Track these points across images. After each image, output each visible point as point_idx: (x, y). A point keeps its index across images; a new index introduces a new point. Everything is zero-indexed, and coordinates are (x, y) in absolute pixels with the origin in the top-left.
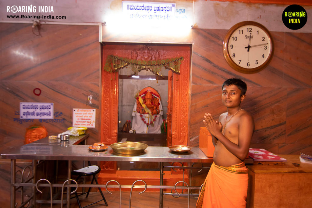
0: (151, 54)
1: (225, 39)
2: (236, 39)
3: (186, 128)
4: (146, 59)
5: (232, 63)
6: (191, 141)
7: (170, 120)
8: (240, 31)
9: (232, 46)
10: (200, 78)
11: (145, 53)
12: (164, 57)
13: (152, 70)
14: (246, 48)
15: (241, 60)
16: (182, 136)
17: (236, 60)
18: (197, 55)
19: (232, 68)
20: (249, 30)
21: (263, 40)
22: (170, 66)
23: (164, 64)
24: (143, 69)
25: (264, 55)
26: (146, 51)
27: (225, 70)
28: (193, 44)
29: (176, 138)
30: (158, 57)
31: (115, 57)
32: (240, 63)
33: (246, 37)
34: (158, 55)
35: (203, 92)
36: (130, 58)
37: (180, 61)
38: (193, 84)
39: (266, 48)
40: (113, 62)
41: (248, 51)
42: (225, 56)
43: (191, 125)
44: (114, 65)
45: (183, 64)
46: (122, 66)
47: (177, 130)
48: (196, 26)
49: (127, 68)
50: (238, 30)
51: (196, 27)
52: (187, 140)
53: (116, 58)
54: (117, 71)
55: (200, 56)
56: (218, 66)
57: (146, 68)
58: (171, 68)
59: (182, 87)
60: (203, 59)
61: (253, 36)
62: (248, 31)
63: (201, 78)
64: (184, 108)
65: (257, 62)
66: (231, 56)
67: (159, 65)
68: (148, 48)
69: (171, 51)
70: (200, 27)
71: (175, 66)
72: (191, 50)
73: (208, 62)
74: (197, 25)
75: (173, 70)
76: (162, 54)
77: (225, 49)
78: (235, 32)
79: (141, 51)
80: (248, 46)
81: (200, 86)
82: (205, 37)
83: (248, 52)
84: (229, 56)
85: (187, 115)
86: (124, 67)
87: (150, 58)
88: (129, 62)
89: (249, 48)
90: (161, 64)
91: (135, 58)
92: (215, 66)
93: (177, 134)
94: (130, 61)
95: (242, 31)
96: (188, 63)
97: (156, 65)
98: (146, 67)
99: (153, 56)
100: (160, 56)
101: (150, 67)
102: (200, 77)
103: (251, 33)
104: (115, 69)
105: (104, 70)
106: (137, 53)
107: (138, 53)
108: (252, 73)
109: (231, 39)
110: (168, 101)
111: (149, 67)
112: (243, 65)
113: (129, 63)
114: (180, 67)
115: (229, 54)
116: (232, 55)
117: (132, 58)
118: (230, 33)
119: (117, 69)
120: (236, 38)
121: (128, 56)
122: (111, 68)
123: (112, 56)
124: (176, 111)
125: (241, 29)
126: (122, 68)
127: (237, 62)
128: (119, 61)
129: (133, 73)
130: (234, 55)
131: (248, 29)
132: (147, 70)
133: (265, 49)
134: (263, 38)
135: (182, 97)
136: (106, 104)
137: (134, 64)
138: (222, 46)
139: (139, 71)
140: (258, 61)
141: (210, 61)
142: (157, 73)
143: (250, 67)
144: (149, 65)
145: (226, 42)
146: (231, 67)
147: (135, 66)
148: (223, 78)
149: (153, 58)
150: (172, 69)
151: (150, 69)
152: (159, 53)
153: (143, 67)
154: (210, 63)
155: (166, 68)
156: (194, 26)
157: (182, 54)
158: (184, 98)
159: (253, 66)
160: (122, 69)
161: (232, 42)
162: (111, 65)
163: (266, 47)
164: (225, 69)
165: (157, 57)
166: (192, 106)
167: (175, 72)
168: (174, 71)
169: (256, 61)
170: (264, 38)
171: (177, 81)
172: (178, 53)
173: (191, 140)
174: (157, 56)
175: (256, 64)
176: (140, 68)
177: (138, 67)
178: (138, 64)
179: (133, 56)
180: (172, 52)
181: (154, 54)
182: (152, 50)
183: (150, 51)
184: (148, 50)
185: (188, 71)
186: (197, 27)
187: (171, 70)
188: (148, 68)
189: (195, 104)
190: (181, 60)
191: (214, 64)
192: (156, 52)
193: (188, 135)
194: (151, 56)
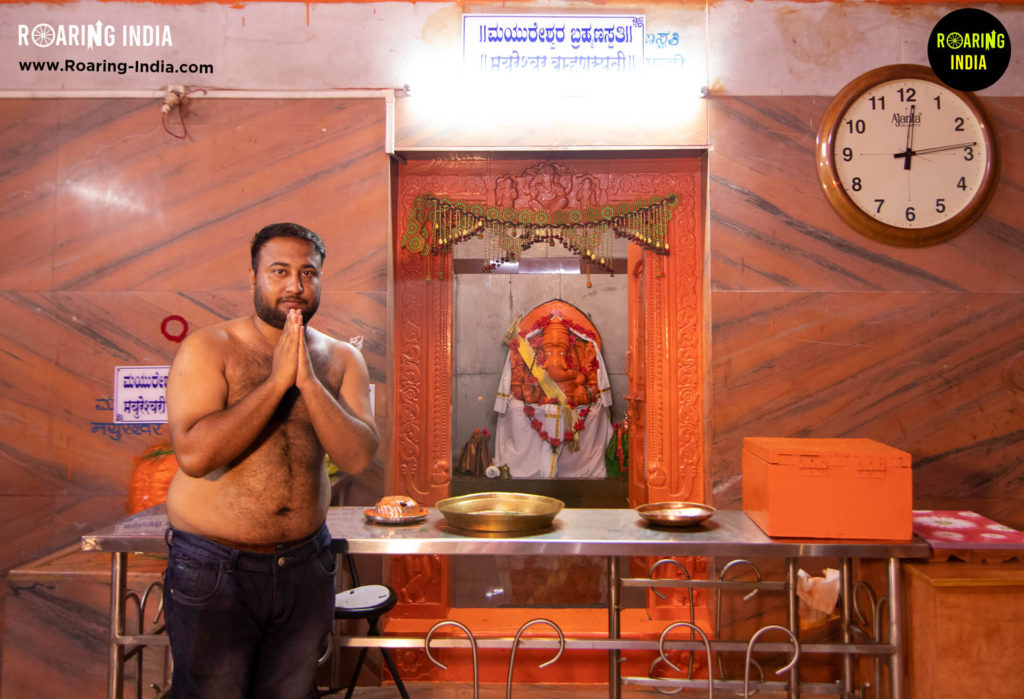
0: (565, 189)
1: (822, 131)
2: (861, 129)
3: (697, 447)
4: (548, 206)
5: (852, 210)
6: (718, 493)
7: (638, 419)
8: (873, 99)
9: (847, 152)
10: (740, 267)
11: (541, 183)
12: (611, 198)
13: (568, 241)
14: (897, 156)
15: (882, 201)
16: (683, 477)
17: (865, 200)
18: (726, 185)
19: (854, 228)
20: (906, 96)
21: (957, 129)
22: (632, 227)
23: (609, 222)
24: (538, 240)
25: (963, 179)
26: (547, 178)
27: (828, 237)
28: (711, 149)
29: (662, 485)
30: (590, 197)
31: (438, 201)
32: (878, 211)
33: (898, 119)
34: (590, 189)
35: (752, 316)
36: (491, 202)
37: (668, 207)
38: (715, 290)
39: (969, 157)
40: (433, 218)
41: (908, 166)
42: (825, 186)
43: (714, 435)
44: (438, 231)
45: (678, 217)
46: (465, 233)
47: (666, 453)
48: (717, 87)
49: (481, 237)
50: (867, 96)
51: (718, 91)
52: (702, 492)
53: (445, 204)
54: (448, 248)
55: (736, 190)
56: (801, 222)
57: (547, 237)
58: (637, 234)
59: (678, 300)
60: (748, 201)
61: (921, 114)
62: (902, 100)
63: (744, 265)
64: (689, 373)
65: (941, 206)
66: (848, 185)
67: (594, 225)
68: (555, 169)
69: (635, 175)
70: (733, 90)
71: (651, 225)
72: (704, 169)
73: (765, 209)
74: (722, 82)
75: (642, 240)
76: (604, 184)
77: (824, 163)
78: (855, 105)
79: (529, 178)
80: (904, 150)
81: (742, 296)
82: (753, 125)
83: (907, 171)
84: (840, 186)
85: (700, 399)
86: (473, 234)
87: (562, 201)
88: (489, 218)
89: (908, 155)
90: (600, 222)
91: (507, 203)
92: (790, 224)
93: (665, 470)
94: (492, 214)
95: (882, 99)
96: (696, 216)
97: (582, 226)
98: (549, 234)
99: (572, 194)
100: (598, 192)
101: (562, 234)
102: (740, 261)
103: (913, 107)
104: (441, 242)
105: (404, 247)
106: (514, 185)
107: (520, 186)
108: (925, 246)
109: (844, 127)
110: (628, 352)
111: (557, 232)
112: (893, 216)
113: (487, 220)
114: (668, 229)
115: (837, 178)
116: (852, 184)
117: (499, 203)
118: (840, 108)
119: (446, 241)
120: (860, 125)
121: (484, 198)
122: (427, 241)
123: (429, 198)
124: (660, 385)
125: (877, 92)
126: (465, 237)
127: (870, 208)
128: (453, 212)
129: (504, 256)
130: (859, 184)
131: (901, 91)
132: (552, 244)
133: (966, 158)
134: (956, 120)
135: (679, 334)
136: (411, 365)
137: (505, 222)
138: (814, 152)
139: (523, 246)
140: (943, 200)
141: (771, 205)
142: (588, 253)
143: (915, 225)
144: (558, 226)
145: (825, 139)
146: (847, 223)
147: (510, 232)
148: (821, 264)
149: (573, 202)
150: (641, 237)
151: (561, 239)
152: (590, 181)
153: (538, 232)
154: (772, 212)
155: (619, 235)
156: (710, 87)
157: (674, 183)
158: (686, 339)
159: (928, 219)
160: (466, 241)
161: (846, 138)
162: (424, 230)
163: (970, 154)
164: (826, 233)
165: (586, 196)
166: (715, 366)
167: (650, 247)
168: (647, 244)
169: (939, 202)
170: (959, 122)
171: (658, 278)
172: (657, 181)
173: (715, 491)
174: (586, 194)
175: (938, 210)
176: (527, 236)
177: (520, 232)
178: (519, 224)
179: (503, 195)
180: (639, 180)
181: (575, 188)
182: (566, 173)
183: (560, 176)
184: (555, 173)
185: (698, 243)
186: (721, 90)
187: (638, 239)
188: (557, 237)
189: (724, 359)
190: (672, 205)
191: (787, 216)
192: (583, 183)
193: (704, 471)
194: (566, 196)
